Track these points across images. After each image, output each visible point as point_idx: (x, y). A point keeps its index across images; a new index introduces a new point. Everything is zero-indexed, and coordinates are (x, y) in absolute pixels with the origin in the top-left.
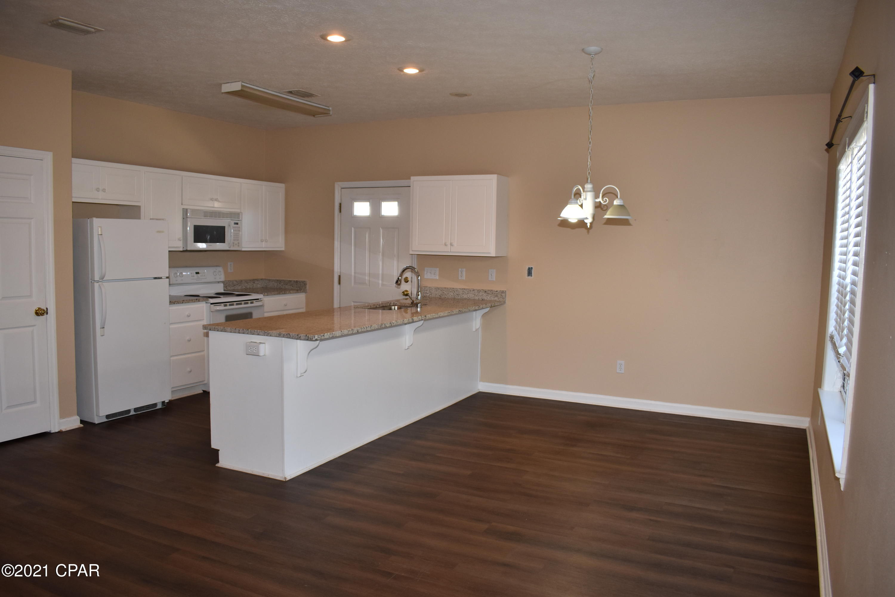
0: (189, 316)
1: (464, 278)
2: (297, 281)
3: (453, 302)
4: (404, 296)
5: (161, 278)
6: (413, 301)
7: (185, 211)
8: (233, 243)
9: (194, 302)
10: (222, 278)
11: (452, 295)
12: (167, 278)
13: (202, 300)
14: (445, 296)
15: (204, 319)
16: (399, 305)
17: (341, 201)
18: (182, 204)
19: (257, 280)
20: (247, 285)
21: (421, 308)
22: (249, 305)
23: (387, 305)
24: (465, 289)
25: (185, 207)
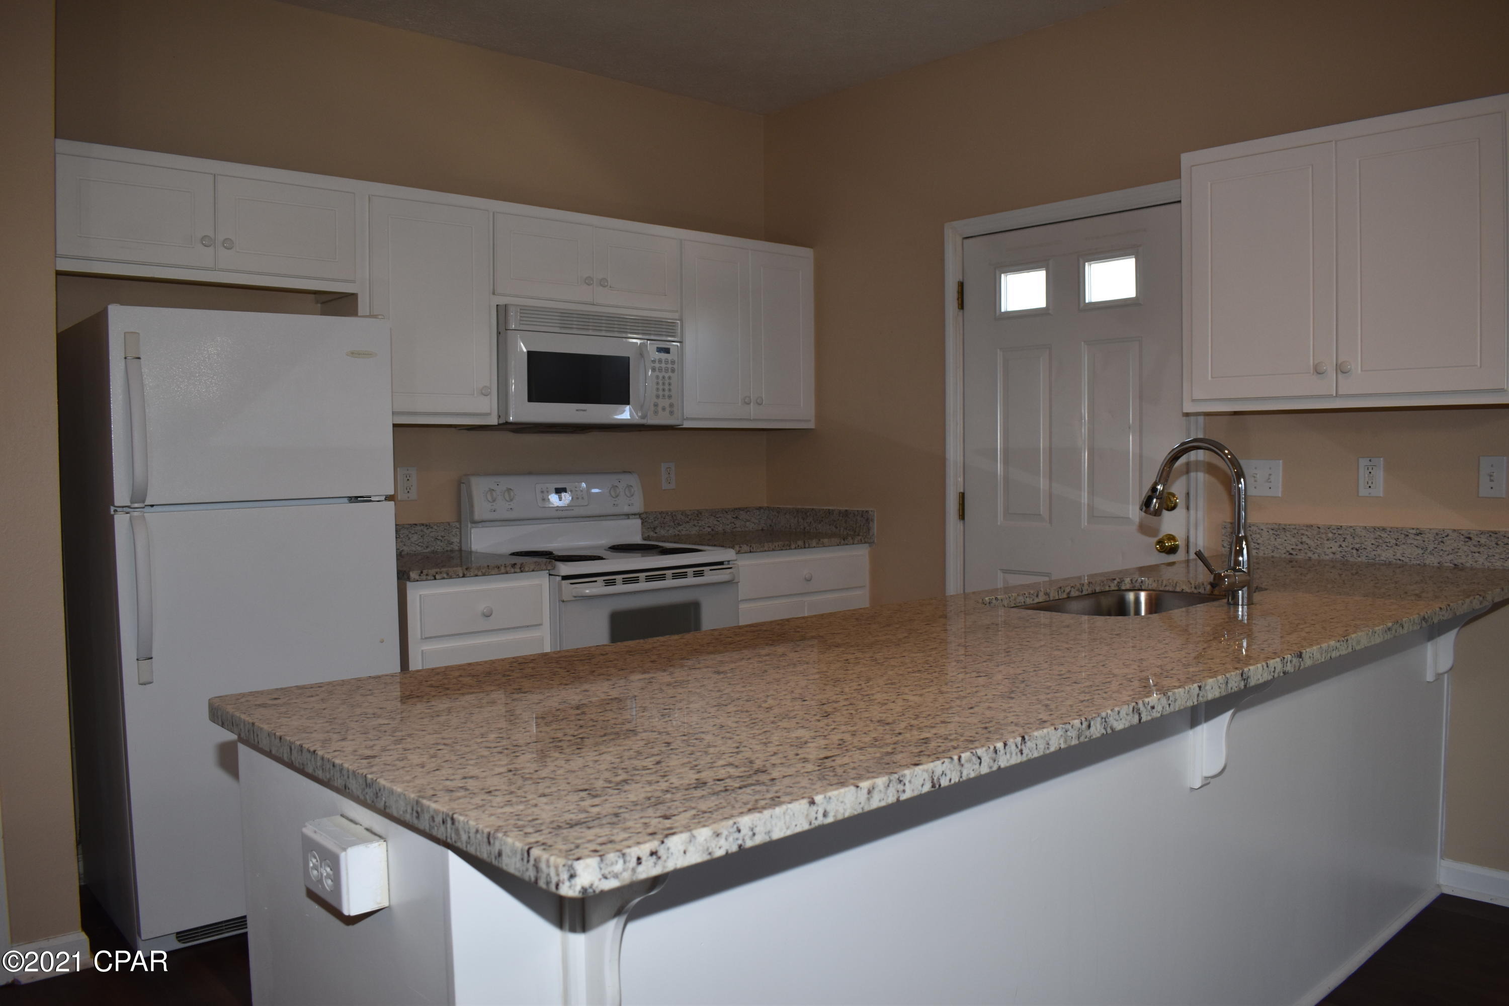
0: (487, 615)
1: (1379, 490)
2: (846, 510)
3: (1340, 575)
4: (1163, 555)
5: (366, 499)
6: (1218, 578)
7: (502, 312)
8: (656, 405)
9: (507, 573)
10: (638, 505)
11: (1334, 550)
12: (389, 498)
13: (532, 567)
14: (1310, 554)
15: (541, 625)
16: (1154, 586)
17: (963, 276)
18: (494, 294)
19: (746, 510)
20: (716, 522)
21: (1250, 603)
22: (691, 580)
23: (1107, 589)
24: (1384, 529)
25: (502, 301)
